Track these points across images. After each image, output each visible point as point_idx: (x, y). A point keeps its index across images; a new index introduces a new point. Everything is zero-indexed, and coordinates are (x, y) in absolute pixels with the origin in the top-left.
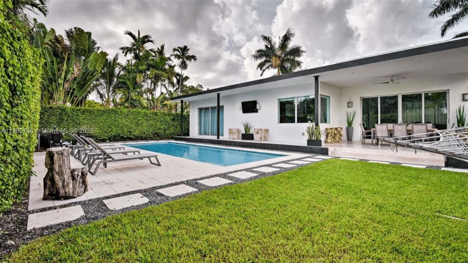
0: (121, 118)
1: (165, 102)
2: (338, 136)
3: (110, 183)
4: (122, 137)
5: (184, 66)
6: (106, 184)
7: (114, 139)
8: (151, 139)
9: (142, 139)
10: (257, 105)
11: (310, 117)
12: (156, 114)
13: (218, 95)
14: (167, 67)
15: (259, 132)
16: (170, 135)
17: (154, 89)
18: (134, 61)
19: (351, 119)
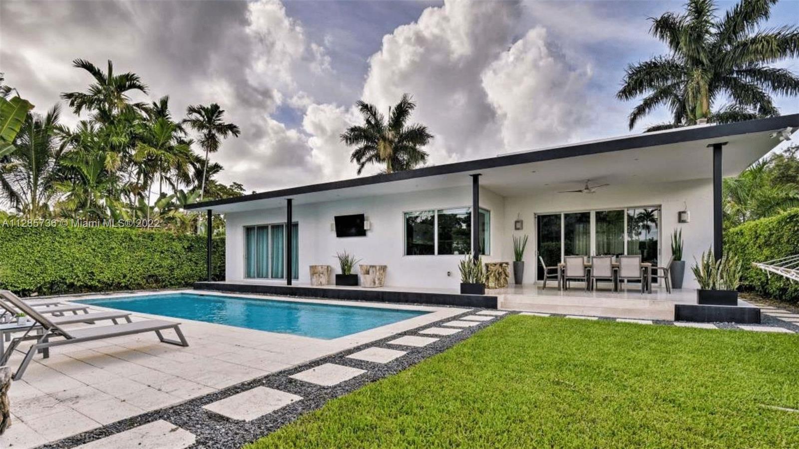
0: (68, 245)
1: (171, 214)
2: (503, 276)
3: (71, 399)
4: (72, 285)
5: (211, 144)
6: (61, 401)
7: (51, 288)
8: (140, 287)
9: (119, 288)
10: (365, 222)
11: (458, 244)
12: (151, 237)
13: (290, 201)
14: (173, 143)
15: (371, 272)
16: (183, 279)
17: (145, 187)
18: (97, 126)
19: (521, 249)
